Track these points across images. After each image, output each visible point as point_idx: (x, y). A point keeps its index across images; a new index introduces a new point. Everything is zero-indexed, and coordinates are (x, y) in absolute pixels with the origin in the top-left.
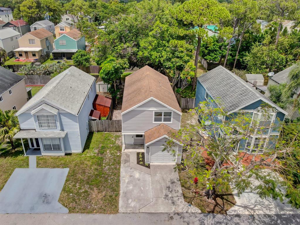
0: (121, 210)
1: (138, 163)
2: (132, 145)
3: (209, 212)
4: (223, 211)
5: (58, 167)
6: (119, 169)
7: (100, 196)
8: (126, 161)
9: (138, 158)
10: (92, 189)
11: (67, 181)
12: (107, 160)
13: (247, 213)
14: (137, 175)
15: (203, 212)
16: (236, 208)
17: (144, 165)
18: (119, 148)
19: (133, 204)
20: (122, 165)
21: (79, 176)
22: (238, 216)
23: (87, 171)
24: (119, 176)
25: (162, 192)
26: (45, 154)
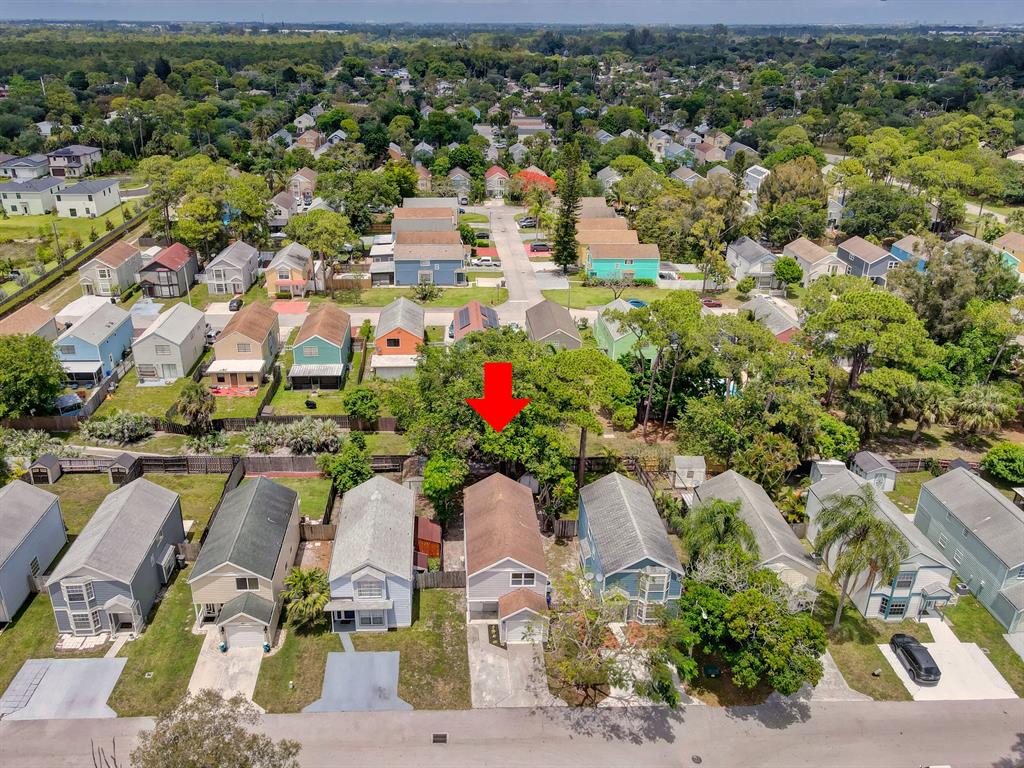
0: (475, 705)
1: (491, 642)
2: (479, 613)
3: (577, 706)
4: (593, 704)
5: (384, 649)
6: (467, 652)
7: (448, 688)
8: (475, 639)
9: (490, 634)
10: (436, 680)
11: (401, 669)
12: (449, 639)
13: (620, 705)
14: (490, 659)
15: (570, 706)
16: (608, 700)
17: (498, 645)
18: (461, 618)
19: (488, 698)
20: (469, 645)
21: (415, 662)
22: (609, 709)
23: (423, 655)
24: (467, 661)
25: (522, 682)
26: (360, 630)
